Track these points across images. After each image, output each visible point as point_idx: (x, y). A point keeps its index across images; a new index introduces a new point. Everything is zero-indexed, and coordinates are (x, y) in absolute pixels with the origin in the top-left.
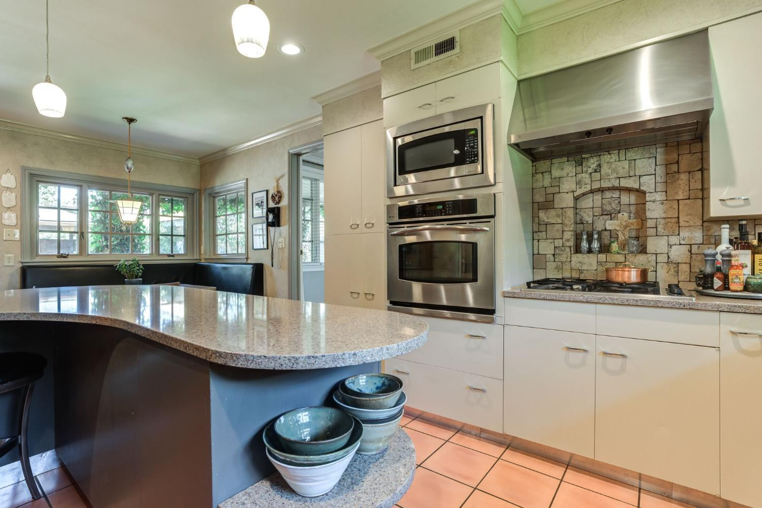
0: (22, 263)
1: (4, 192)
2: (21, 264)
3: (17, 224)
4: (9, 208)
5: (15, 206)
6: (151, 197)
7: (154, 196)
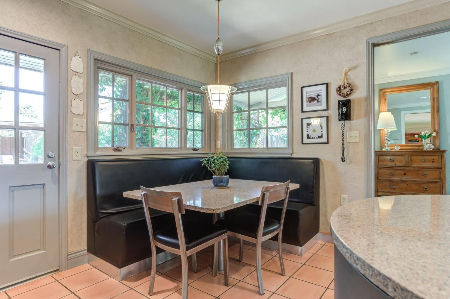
0: (88, 156)
1: (74, 76)
2: (86, 158)
3: (83, 114)
4: (77, 95)
5: (82, 93)
6: (180, 92)
7: (183, 91)
